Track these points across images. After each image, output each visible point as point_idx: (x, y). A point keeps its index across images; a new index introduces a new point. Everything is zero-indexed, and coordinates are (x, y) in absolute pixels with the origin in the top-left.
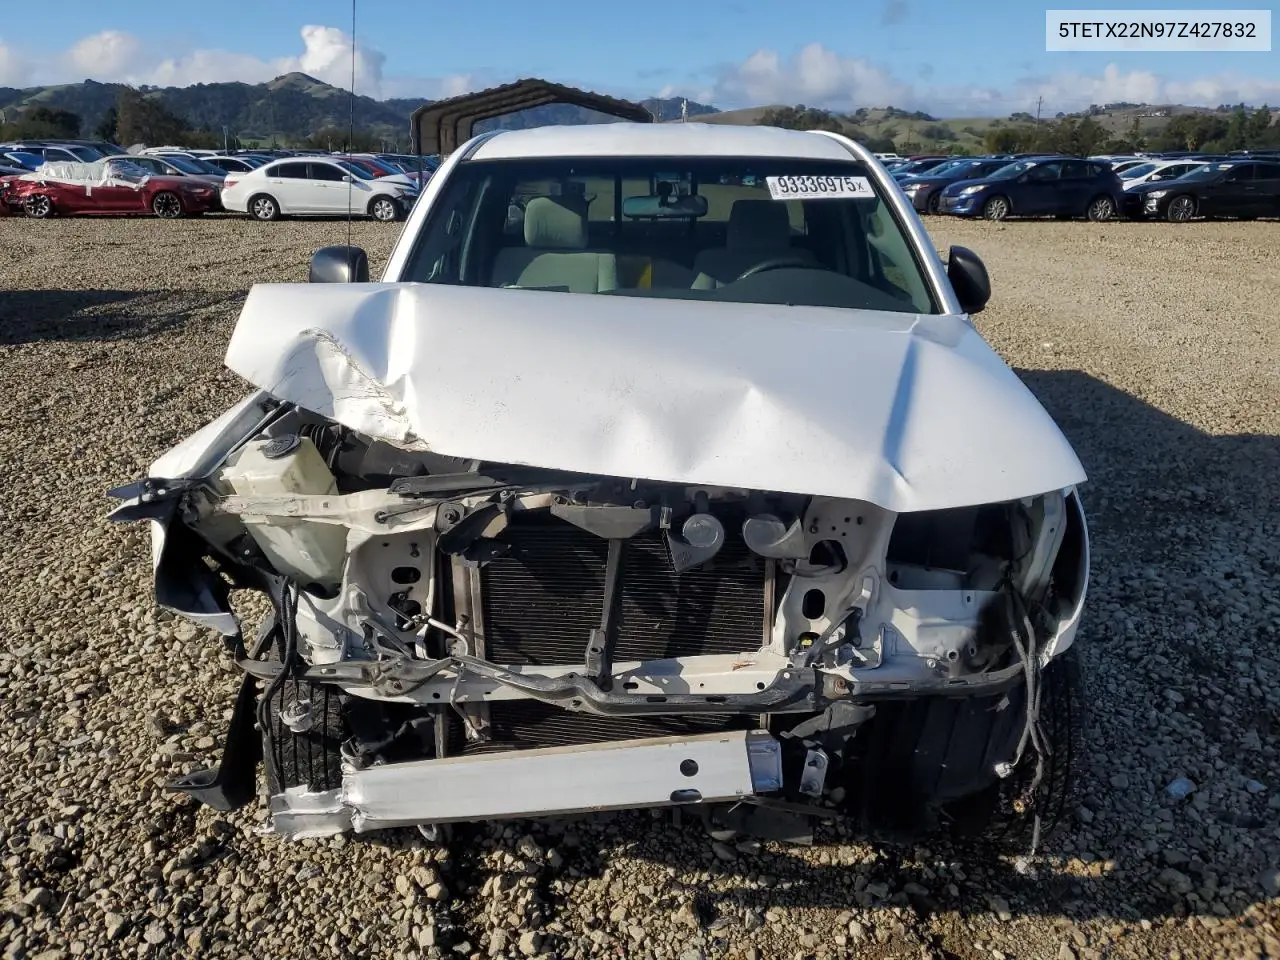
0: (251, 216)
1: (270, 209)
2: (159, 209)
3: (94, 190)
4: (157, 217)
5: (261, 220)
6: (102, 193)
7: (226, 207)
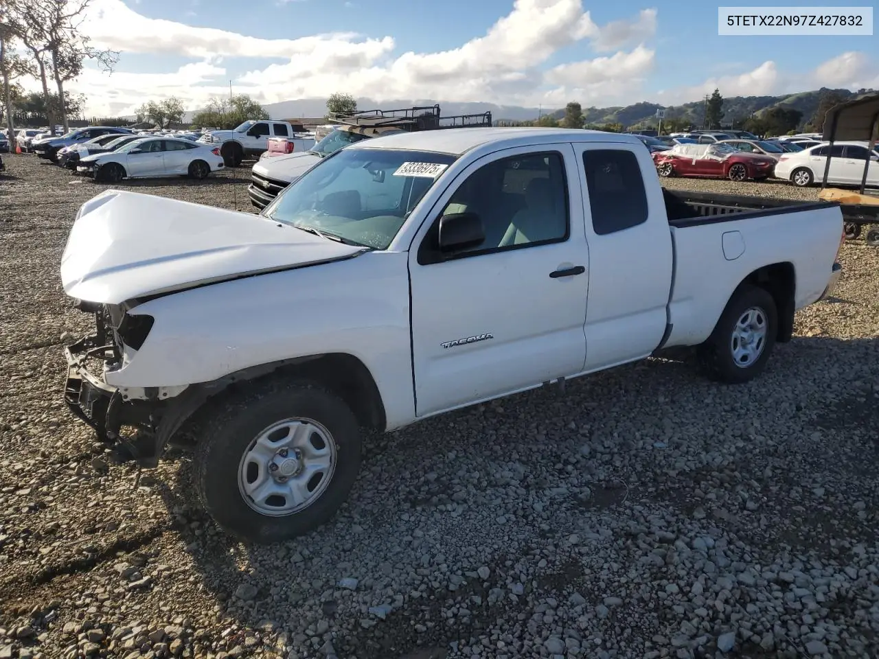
0: (791, 183)
1: (806, 178)
2: (732, 174)
3: (697, 162)
4: (729, 179)
5: (797, 185)
6: (701, 164)
7: (777, 175)
